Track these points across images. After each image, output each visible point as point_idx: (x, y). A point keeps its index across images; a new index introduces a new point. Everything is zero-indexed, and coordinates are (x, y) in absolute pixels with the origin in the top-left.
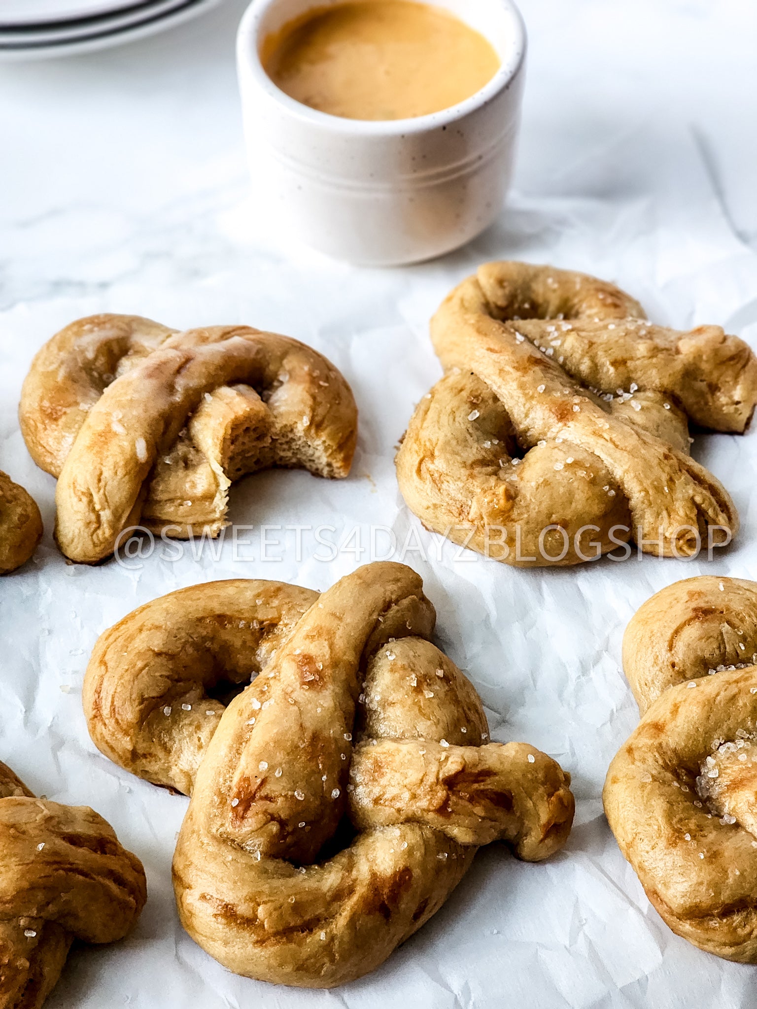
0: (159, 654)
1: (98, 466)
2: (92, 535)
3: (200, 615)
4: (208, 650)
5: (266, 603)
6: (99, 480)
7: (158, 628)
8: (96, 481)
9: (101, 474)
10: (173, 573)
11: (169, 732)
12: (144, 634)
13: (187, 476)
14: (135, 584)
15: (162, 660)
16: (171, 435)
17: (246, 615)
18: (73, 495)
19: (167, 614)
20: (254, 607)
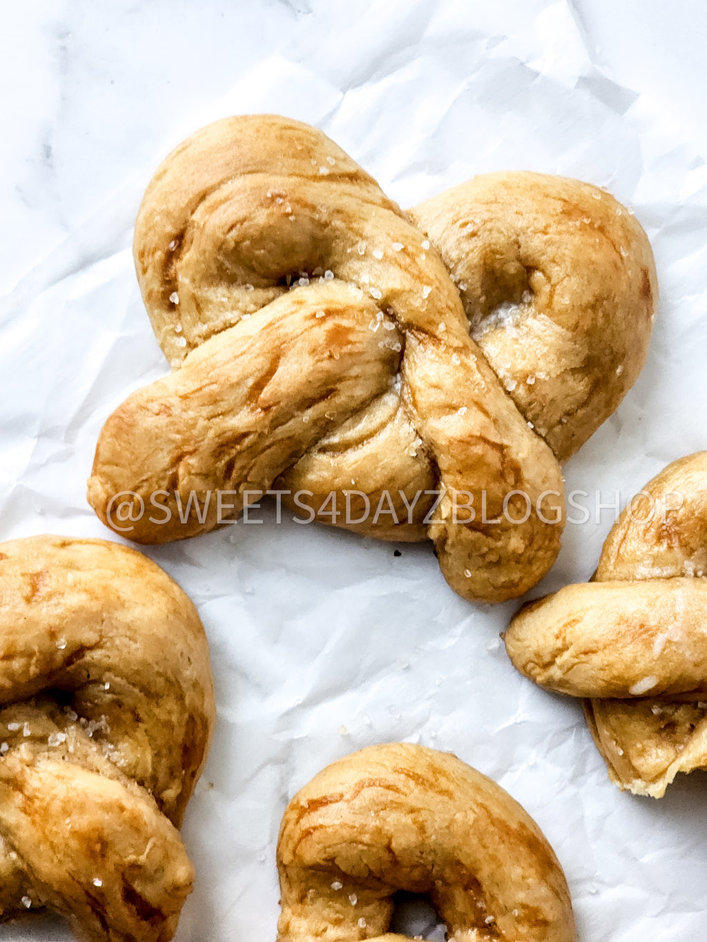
0: (389, 848)
1: (601, 646)
2: (532, 662)
3: (463, 861)
4: (433, 884)
5: (518, 920)
6: (586, 653)
7: (422, 829)
8: (583, 649)
9: (594, 652)
10: (547, 752)
11: (319, 894)
12: (407, 819)
13: (650, 738)
14: (511, 721)
15: (386, 856)
16: (692, 698)
17: (493, 907)
18: (562, 623)
19: (448, 827)
20: (505, 910)
